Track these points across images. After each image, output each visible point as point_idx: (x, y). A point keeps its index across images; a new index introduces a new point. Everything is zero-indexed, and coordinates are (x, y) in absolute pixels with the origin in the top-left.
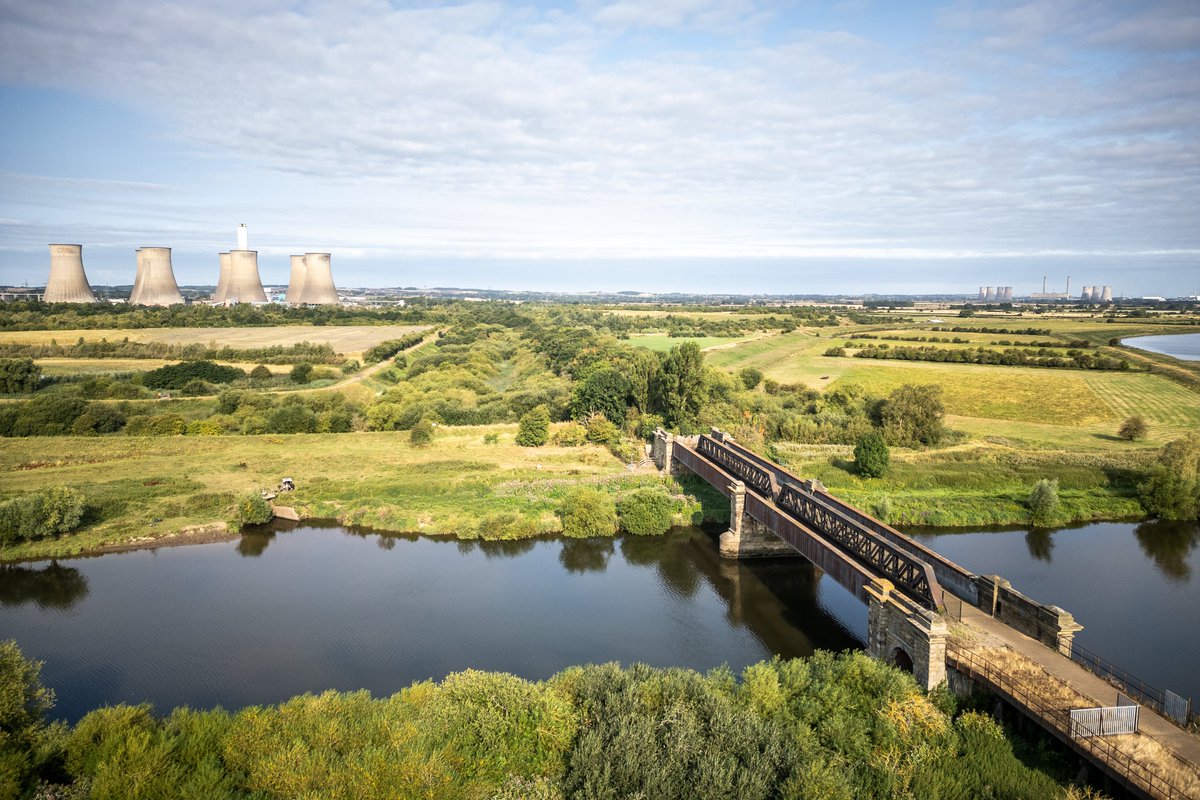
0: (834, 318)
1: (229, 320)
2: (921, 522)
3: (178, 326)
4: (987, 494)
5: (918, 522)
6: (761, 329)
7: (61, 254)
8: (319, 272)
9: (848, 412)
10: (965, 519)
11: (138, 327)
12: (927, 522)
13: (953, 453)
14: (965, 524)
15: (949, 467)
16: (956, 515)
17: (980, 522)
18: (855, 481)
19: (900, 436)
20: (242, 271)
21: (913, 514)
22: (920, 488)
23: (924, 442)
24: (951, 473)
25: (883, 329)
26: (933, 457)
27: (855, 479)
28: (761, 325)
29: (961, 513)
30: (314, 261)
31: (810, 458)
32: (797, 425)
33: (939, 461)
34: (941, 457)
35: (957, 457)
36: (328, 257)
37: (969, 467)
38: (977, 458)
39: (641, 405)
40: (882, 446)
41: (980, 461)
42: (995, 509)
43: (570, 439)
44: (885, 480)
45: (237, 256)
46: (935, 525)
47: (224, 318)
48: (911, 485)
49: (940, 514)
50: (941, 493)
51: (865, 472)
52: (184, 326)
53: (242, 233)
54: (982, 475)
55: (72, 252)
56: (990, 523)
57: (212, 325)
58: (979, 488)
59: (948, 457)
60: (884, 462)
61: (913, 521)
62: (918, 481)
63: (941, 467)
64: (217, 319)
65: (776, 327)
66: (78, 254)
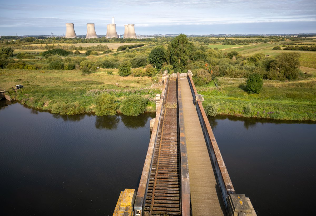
0: (284, 39)
1: (99, 41)
2: (267, 117)
3: (85, 43)
4: (311, 103)
5: (266, 117)
6: (256, 42)
7: (69, 26)
8: (131, 29)
9: (256, 65)
10: (292, 117)
11: (75, 43)
12: (271, 117)
13: (300, 83)
14: (292, 119)
15: (295, 90)
16: (287, 114)
17: (301, 118)
18: (245, 95)
19: (277, 75)
20: (112, 29)
21: (263, 113)
22: (276, 99)
23: (289, 78)
24: (295, 93)
25: (300, 42)
26: (289, 85)
27: (245, 94)
28: (257, 41)
29: (290, 114)
30: (130, 26)
31: (231, 84)
32: (231, 70)
33: (292, 87)
34: (293, 85)
35: (301, 85)
36: (133, 25)
37: (306, 90)
38: (312, 86)
39: (168, 61)
40: (259, 79)
41: (313, 87)
42: (311, 112)
43: (137, 74)
44: (260, 95)
45: (110, 25)
46: (275, 118)
47: (97, 41)
48: (272, 98)
49: (279, 113)
50: (287, 102)
51: (250, 91)
52: (87, 43)
53: (113, 19)
54: (311, 94)
55: (71, 25)
56: (306, 119)
57: (93, 42)
58: (308, 100)
59: (297, 85)
60: (260, 86)
61: (263, 116)
62: (276, 96)
63: (291, 90)
64: (95, 41)
65: (262, 42)
66: (72, 26)
